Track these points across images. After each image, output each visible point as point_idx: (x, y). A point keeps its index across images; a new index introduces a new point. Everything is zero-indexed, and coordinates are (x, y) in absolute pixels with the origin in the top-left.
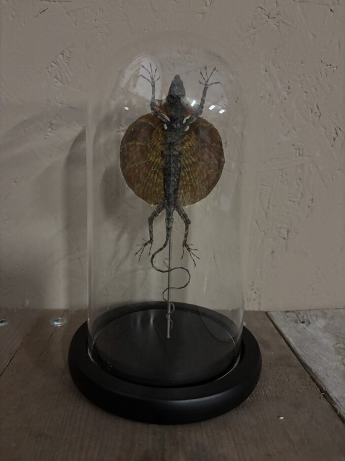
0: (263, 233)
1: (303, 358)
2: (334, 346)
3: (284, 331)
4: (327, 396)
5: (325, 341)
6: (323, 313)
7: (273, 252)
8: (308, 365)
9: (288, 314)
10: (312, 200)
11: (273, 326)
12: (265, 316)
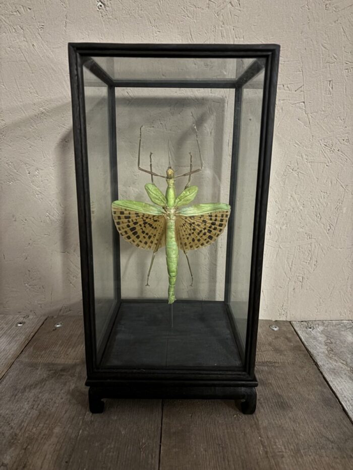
0: (288, 279)
1: (308, 347)
2: (324, 341)
3: (299, 332)
4: (316, 364)
5: (320, 339)
7: (294, 289)
8: (310, 350)
9: (302, 323)
10: (317, 261)
11: (293, 330)
12: (289, 324)
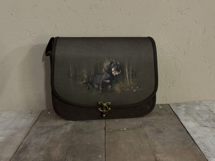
0: (166, 82)
2: (185, 110)
3: (172, 107)
6: (185, 103)
8: (176, 114)
9: (175, 104)
10: (179, 71)
11: (169, 107)
